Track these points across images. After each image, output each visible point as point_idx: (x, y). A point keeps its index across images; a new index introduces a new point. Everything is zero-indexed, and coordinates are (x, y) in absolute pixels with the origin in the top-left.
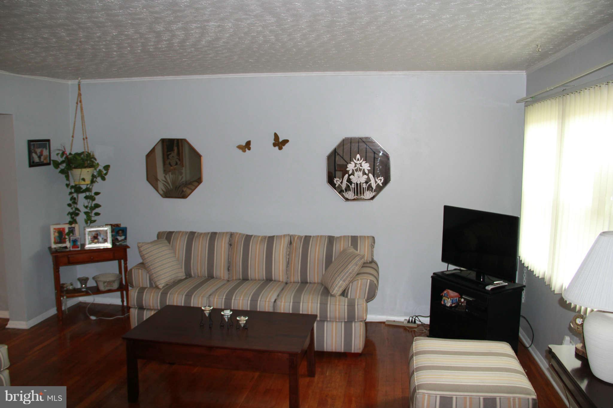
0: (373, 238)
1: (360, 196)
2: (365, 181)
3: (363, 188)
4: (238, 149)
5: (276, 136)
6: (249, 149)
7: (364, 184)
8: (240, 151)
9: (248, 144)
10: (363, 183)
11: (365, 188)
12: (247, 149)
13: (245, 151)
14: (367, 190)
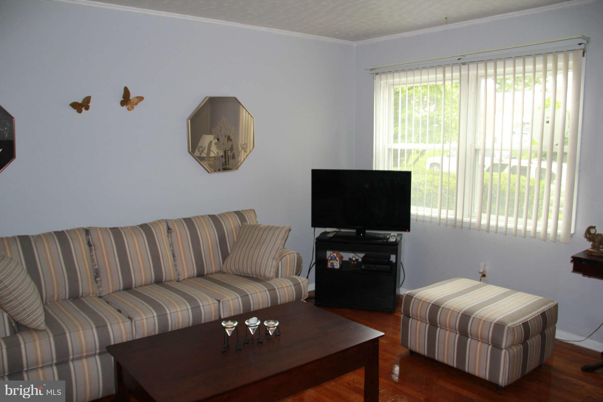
0: (254, 210)
1: (225, 166)
2: (230, 148)
3: (228, 156)
4: (72, 108)
5: (127, 93)
6: (87, 108)
7: (229, 152)
8: (74, 111)
9: (87, 100)
10: (228, 150)
11: (230, 156)
12: (83, 109)
13: (80, 111)
14: (232, 159)
